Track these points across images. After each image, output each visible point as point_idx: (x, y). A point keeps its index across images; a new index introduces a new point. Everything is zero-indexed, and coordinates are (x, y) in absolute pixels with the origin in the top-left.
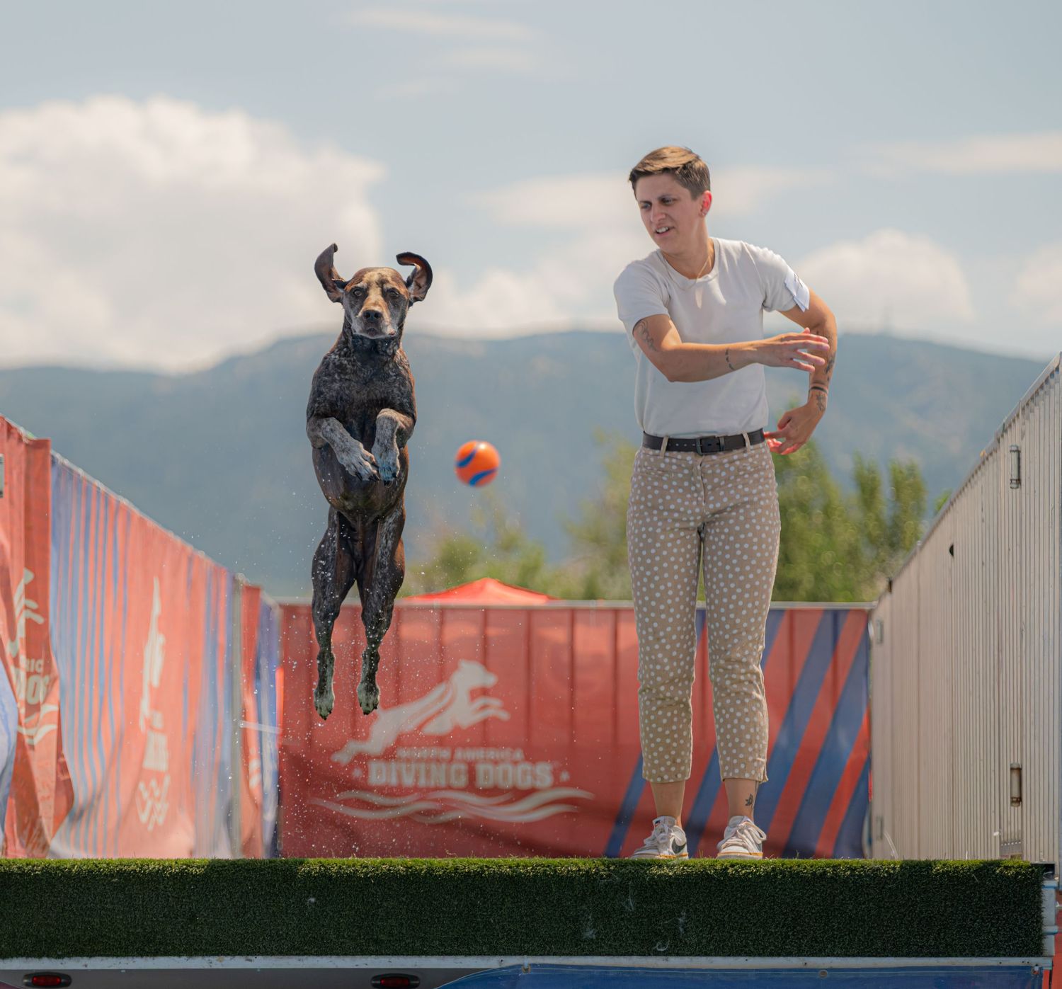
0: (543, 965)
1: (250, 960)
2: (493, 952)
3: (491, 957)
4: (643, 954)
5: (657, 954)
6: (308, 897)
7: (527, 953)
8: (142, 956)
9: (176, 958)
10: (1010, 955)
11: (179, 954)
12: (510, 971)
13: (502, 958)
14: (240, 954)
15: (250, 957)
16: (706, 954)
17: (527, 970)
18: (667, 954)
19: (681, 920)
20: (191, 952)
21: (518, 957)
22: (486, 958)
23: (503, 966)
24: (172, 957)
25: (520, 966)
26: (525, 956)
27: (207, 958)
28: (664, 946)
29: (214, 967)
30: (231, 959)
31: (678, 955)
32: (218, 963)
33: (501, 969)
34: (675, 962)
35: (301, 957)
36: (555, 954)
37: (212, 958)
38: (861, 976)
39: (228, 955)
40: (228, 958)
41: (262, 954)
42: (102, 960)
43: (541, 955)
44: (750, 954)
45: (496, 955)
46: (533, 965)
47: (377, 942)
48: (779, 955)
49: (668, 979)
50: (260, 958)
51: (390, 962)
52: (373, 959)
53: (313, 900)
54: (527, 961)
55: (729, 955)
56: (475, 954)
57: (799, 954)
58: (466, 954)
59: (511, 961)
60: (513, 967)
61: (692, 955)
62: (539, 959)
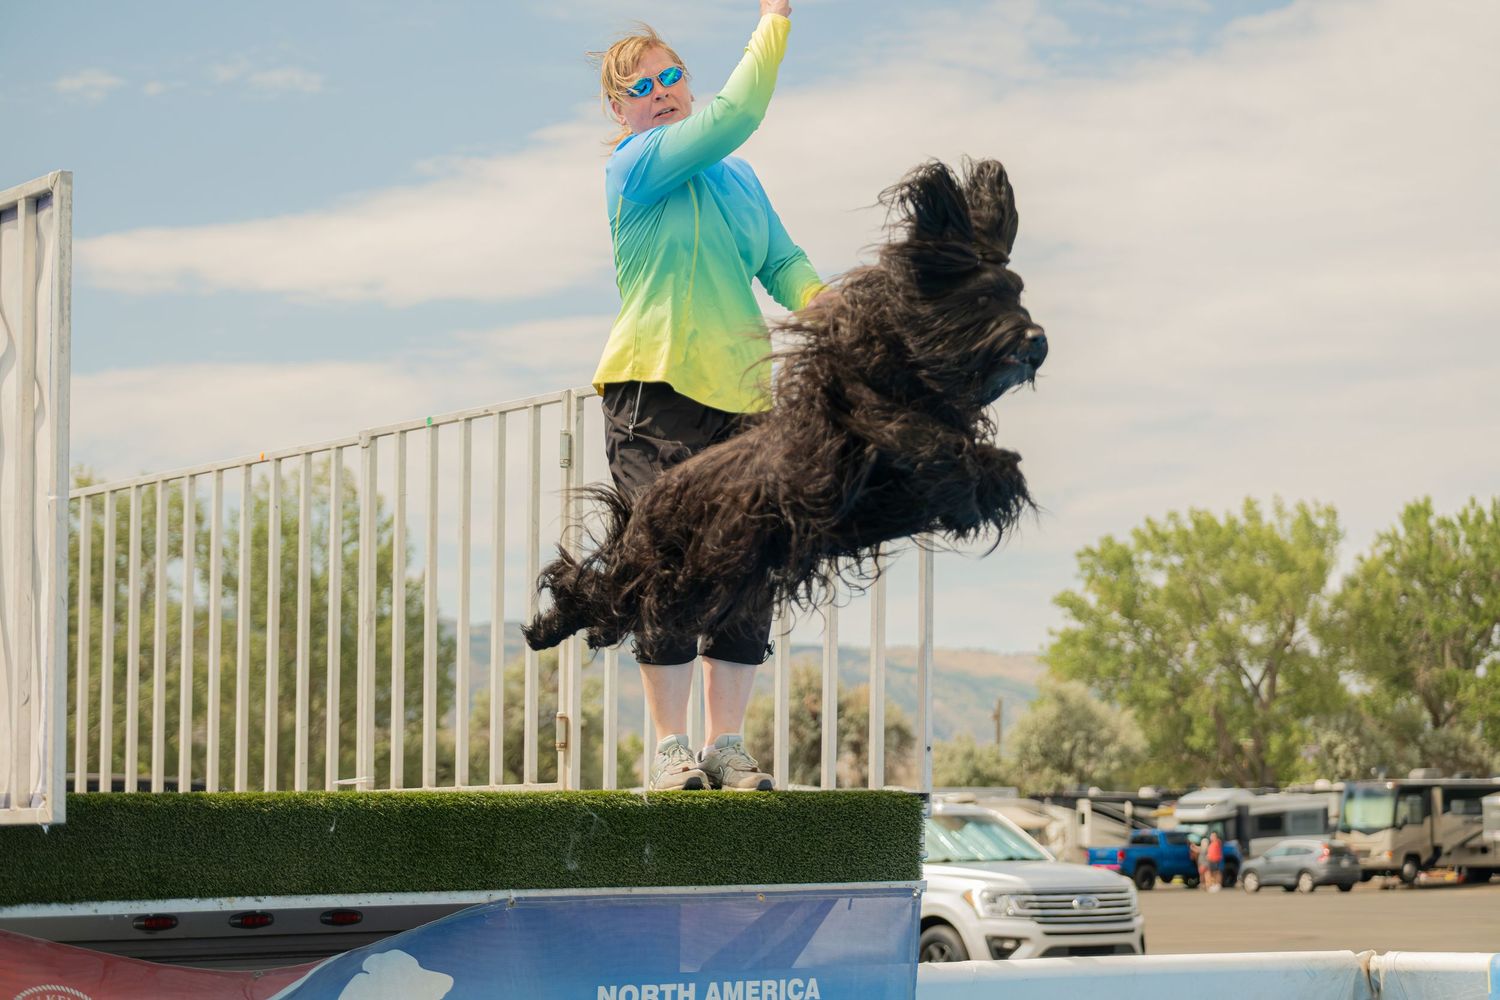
0: (527, 899)
1: (260, 901)
2: (485, 887)
3: (482, 892)
4: (611, 886)
5: (622, 886)
7: (514, 887)
9: (187, 901)
10: (898, 880)
11: (189, 896)
12: (498, 906)
13: (491, 892)
14: (251, 895)
15: (261, 898)
16: (664, 885)
17: (512, 903)
18: (631, 884)
19: (645, 850)
20: (202, 894)
21: (504, 891)
22: (477, 892)
23: (491, 901)
24: (183, 900)
25: (506, 900)
26: (512, 890)
27: (218, 900)
29: (224, 909)
30: (243, 900)
31: (639, 885)
32: (230, 905)
33: (490, 904)
34: (637, 891)
35: (307, 896)
36: (537, 887)
37: (223, 900)
38: (791, 900)
39: (238, 895)
40: (240, 900)
43: (525, 888)
44: (699, 883)
45: (486, 889)
46: (518, 899)
47: (379, 878)
48: (722, 884)
49: (637, 907)
50: (269, 898)
51: (391, 899)
52: (375, 897)
53: (332, 829)
54: (514, 894)
55: (682, 885)
56: (467, 889)
57: (737, 883)
58: (460, 889)
59: (499, 895)
60: (500, 901)
61: (652, 885)
62: (523, 893)
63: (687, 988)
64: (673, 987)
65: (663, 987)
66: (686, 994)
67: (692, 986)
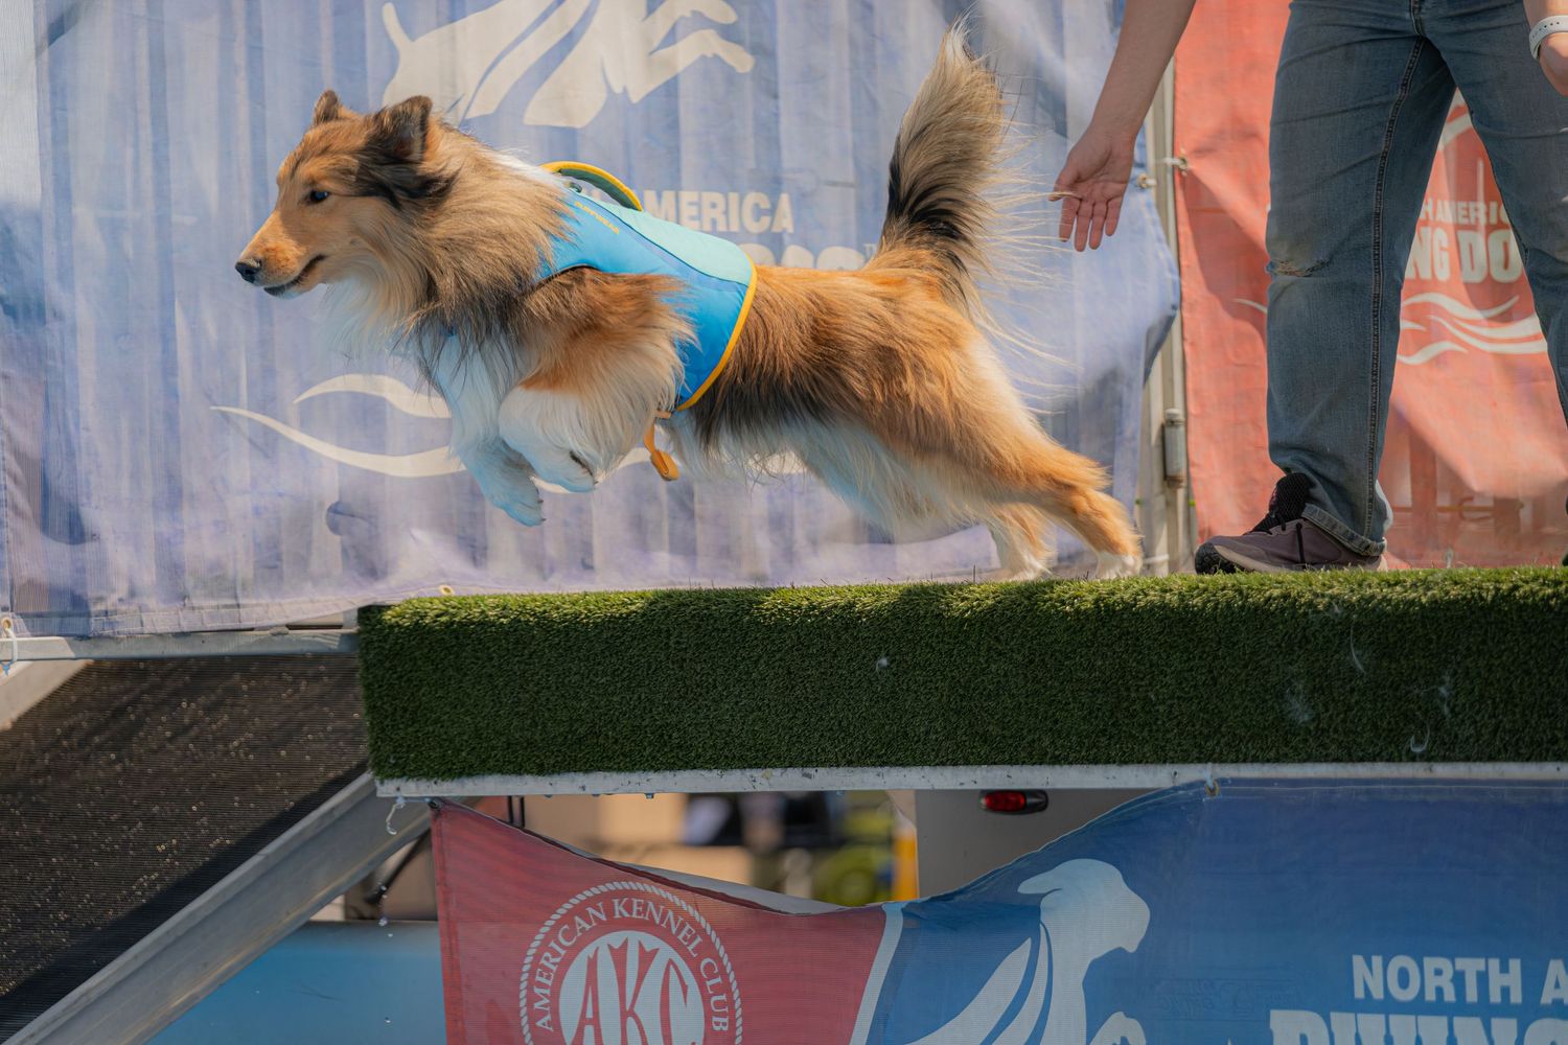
0: (1236, 781)
1: (808, 776)
2: (1162, 757)
3: (1159, 767)
4: (1390, 759)
5: (1413, 758)
6: (876, 658)
7: (1210, 758)
8: (657, 770)
9: (706, 774)
11: (705, 766)
12: (1191, 793)
13: (1177, 768)
14: (792, 765)
15: (812, 771)
16: (1491, 758)
17: (1212, 791)
18: (1428, 758)
19: (1443, 690)
20: (721, 762)
21: (1200, 766)
22: (1150, 767)
23: (1177, 784)
24: (703, 771)
25: (1203, 782)
26: (1210, 765)
27: (749, 772)
28: (1422, 743)
29: (759, 787)
30: (782, 773)
31: (1446, 760)
32: (764, 781)
33: (1176, 789)
34: (1443, 770)
35: (879, 769)
36: (1255, 760)
37: (757, 773)
39: (776, 767)
40: (777, 772)
41: (823, 764)
42: (605, 777)
43: (1233, 762)
44: (1562, 757)
45: (1165, 762)
46: (1222, 781)
47: (985, 738)
50: (822, 771)
51: (1009, 776)
52: (984, 773)
53: (884, 662)
54: (1212, 772)
55: (1528, 760)
56: (1133, 762)
58: (1124, 761)
59: (1191, 773)
60: (1190, 786)
61: (1467, 759)
62: (1230, 771)
63: (1504, 969)
64: (1478, 964)
65: (1462, 963)
66: (1506, 980)
67: (1515, 965)
